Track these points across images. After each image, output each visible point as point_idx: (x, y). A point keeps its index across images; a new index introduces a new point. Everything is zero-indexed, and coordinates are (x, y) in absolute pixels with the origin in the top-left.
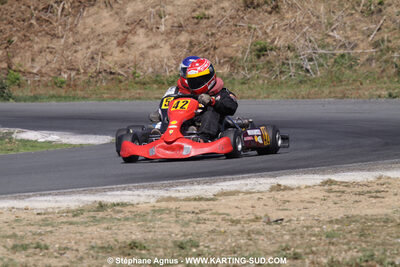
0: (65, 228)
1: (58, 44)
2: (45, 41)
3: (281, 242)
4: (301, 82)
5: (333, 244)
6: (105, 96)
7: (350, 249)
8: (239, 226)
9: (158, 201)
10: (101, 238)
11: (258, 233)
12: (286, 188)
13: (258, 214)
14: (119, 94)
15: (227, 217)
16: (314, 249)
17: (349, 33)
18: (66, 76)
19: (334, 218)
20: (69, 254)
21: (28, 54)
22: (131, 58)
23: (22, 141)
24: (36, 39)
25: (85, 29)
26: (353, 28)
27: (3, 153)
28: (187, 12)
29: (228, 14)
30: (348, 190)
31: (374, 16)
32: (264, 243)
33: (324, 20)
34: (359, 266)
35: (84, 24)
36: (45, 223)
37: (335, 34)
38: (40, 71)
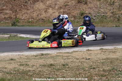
0: (33, 60)
1: (29, 12)
2: (25, 11)
3: (90, 65)
5: (104, 65)
6: (41, 25)
7: (108, 66)
8: (79, 60)
9: (57, 53)
10: (43, 63)
11: (84, 62)
12: (91, 50)
13: (84, 57)
14: (45, 25)
15: (76, 58)
16: (99, 66)
17: (105, 10)
18: (31, 20)
19: (103, 58)
20: (34, 67)
21: (21, 14)
22: (48, 15)
23: (20, 37)
24: (23, 10)
25: (36, 8)
26: (106, 8)
27: (15, 40)
28: (63, 4)
29: (74, 4)
30: (107, 51)
31: (112, 5)
32: (85, 65)
33: (99, 6)
34: (110, 71)
35: (36, 7)
36: (28, 59)
37: (101, 10)
38: (24, 19)
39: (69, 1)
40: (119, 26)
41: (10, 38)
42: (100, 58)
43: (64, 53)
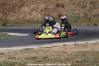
0: (19, 54)
1: (16, 14)
3: (66, 57)
5: (77, 57)
6: (27, 25)
7: (81, 58)
8: (57, 53)
9: (39, 48)
10: (27, 56)
11: (61, 55)
12: (66, 45)
13: (61, 51)
14: (30, 25)
15: (54, 52)
16: (73, 58)
17: (79, 12)
18: (18, 21)
19: (77, 52)
20: (20, 60)
21: (10, 16)
22: (32, 17)
23: (9, 35)
24: (12, 13)
25: (22, 11)
26: (79, 11)
27: (5, 38)
28: (44, 7)
29: (53, 8)
30: (80, 45)
31: (84, 8)
32: (62, 57)
33: (73, 9)
34: (82, 62)
37: (76, 12)
38: (12, 20)
39: (49, 5)
40: (90, 25)
41: (1, 36)
42: (74, 52)
43: (45, 48)
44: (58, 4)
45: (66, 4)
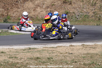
0: (21, 53)
1: (19, 10)
2: (16, 9)
3: (72, 59)
4: (76, 21)
5: (84, 59)
7: (88, 61)
8: (62, 54)
9: (43, 48)
10: (30, 56)
11: (67, 56)
12: (73, 46)
13: (67, 52)
15: (59, 52)
16: (80, 60)
17: (88, 10)
19: (85, 53)
21: (12, 12)
22: (36, 14)
23: (10, 32)
24: (14, 9)
25: (26, 7)
26: (89, 9)
27: (6, 35)
28: (50, 4)
29: (59, 4)
30: (88, 47)
31: (94, 6)
32: (68, 58)
33: (82, 6)
34: (90, 65)
35: (26, 5)
36: (17, 52)
37: (84, 10)
38: (15, 16)
39: (55, 1)
40: (100, 25)
41: (2, 33)
42: (81, 53)
43: (49, 48)
44: (65, 1)
45: (74, 1)
